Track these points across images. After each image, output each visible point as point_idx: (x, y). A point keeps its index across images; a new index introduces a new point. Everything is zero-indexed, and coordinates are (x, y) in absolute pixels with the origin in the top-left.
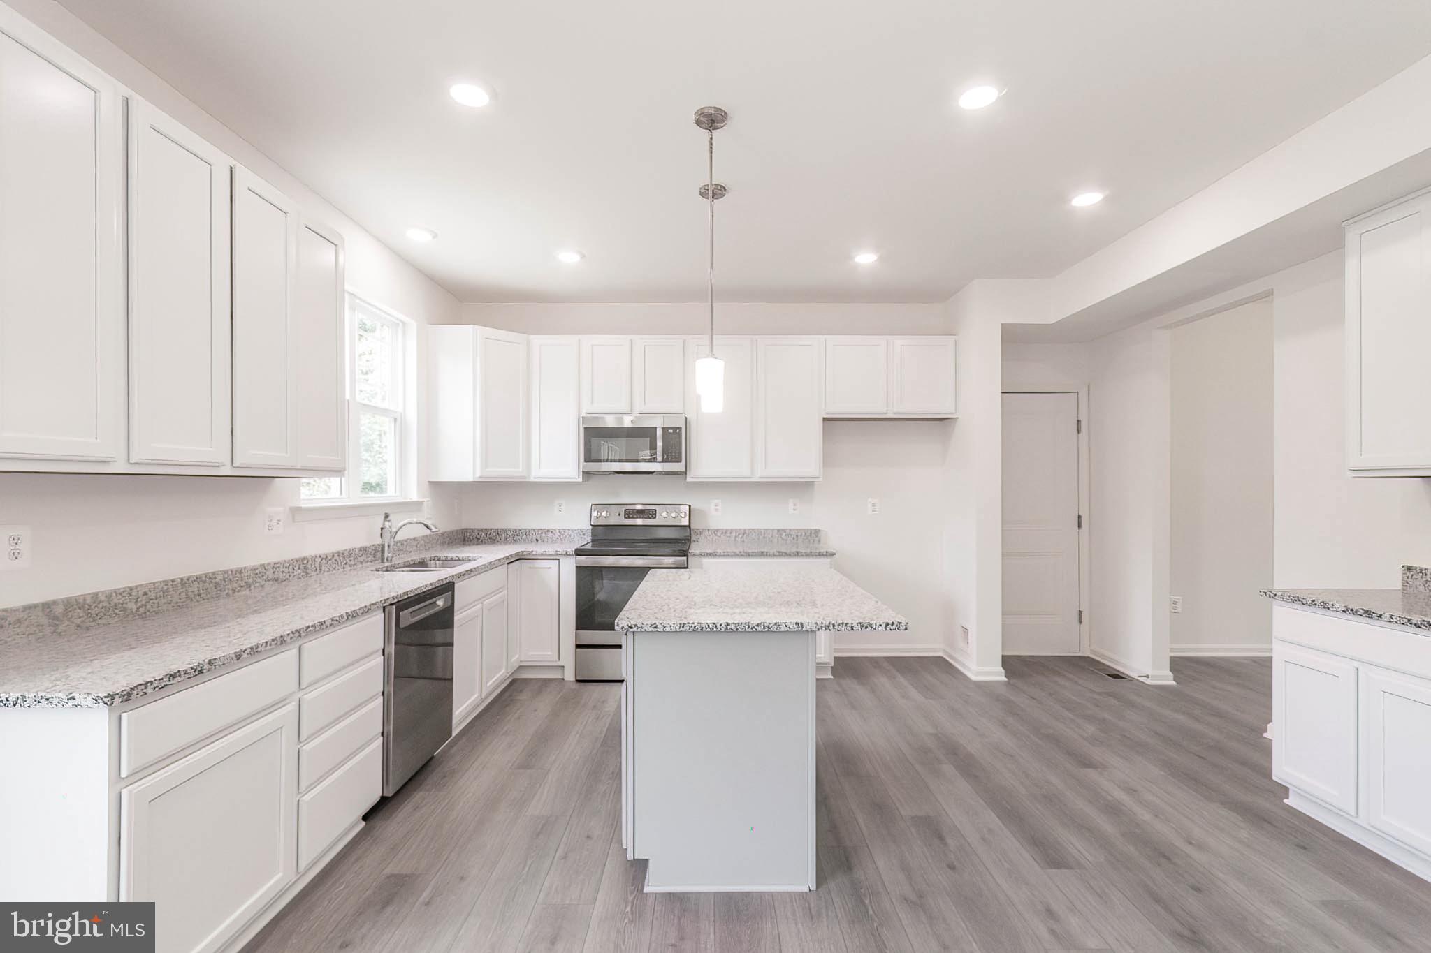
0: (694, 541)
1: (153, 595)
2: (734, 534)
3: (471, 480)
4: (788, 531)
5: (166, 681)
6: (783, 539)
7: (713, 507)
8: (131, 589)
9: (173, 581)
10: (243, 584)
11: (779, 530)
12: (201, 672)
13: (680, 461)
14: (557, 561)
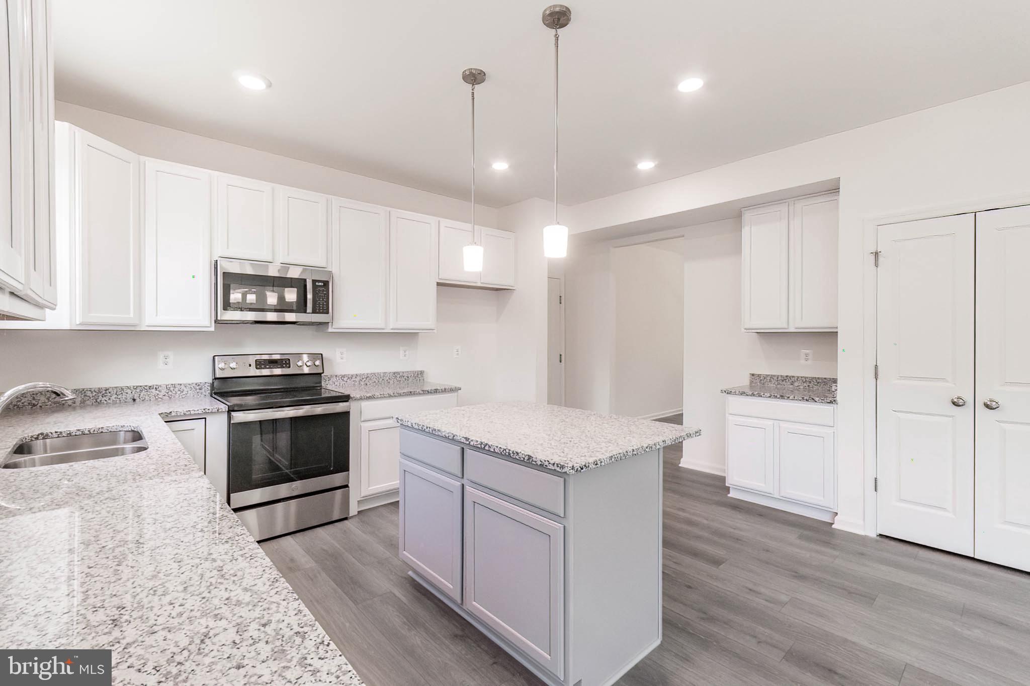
2: (358, 379)
4: (401, 374)
7: (339, 356)
11: (394, 373)
13: (328, 313)
14: (204, 420)
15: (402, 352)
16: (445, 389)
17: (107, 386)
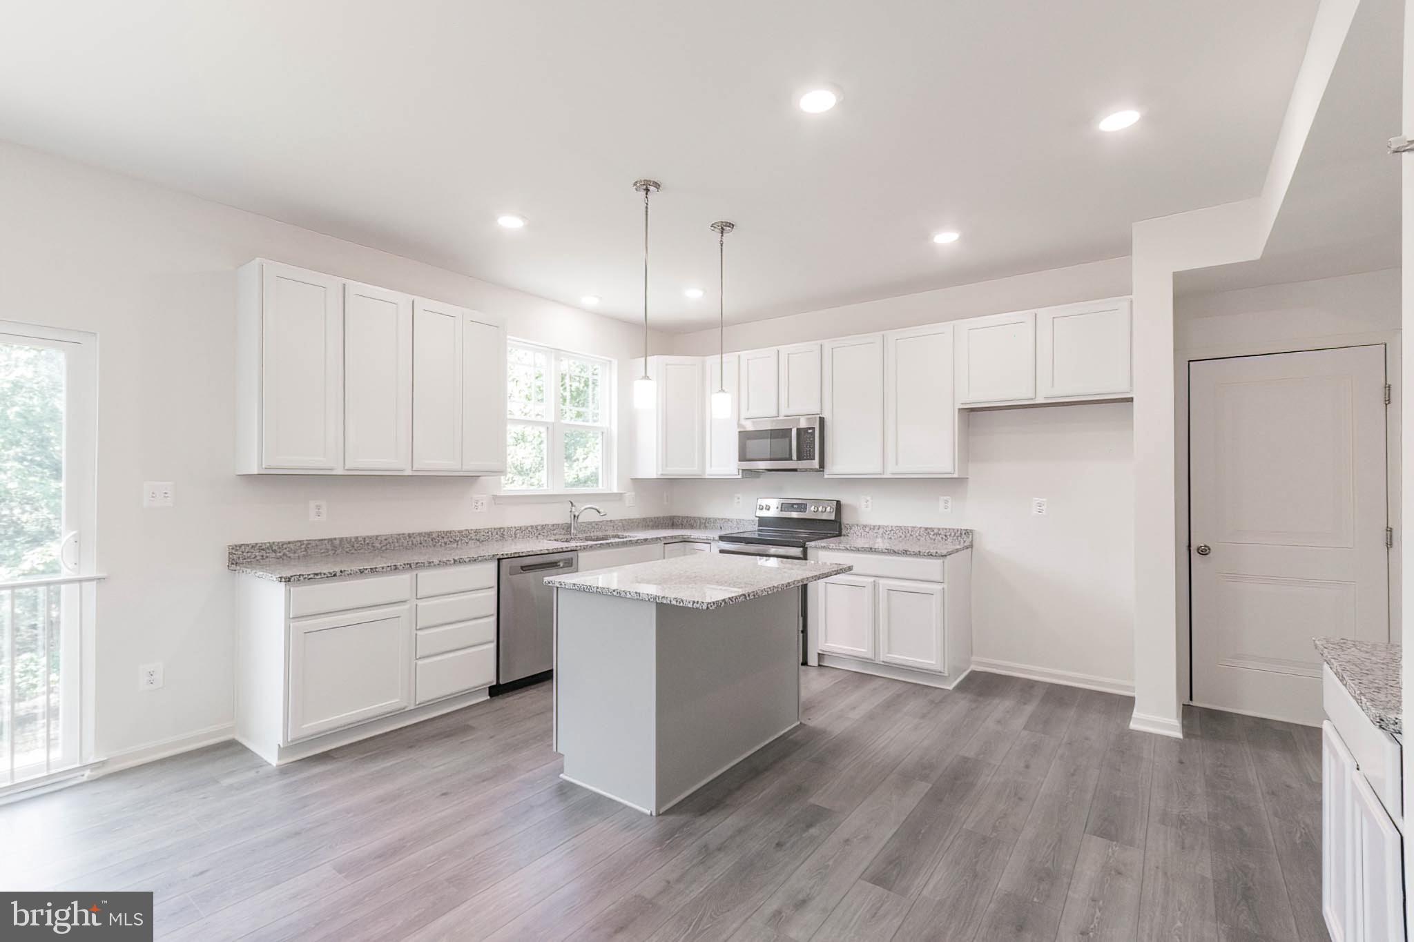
0: (844, 535)
1: (391, 541)
2: (881, 531)
3: (655, 477)
4: (936, 531)
5: (312, 576)
6: (931, 539)
7: (863, 503)
8: (377, 536)
9: (403, 534)
10: (452, 540)
11: (926, 529)
12: (335, 575)
13: (814, 459)
14: (709, 545)
15: (942, 504)
16: (920, 552)
17: (710, 517)
